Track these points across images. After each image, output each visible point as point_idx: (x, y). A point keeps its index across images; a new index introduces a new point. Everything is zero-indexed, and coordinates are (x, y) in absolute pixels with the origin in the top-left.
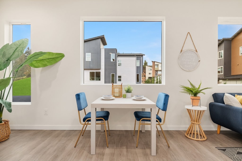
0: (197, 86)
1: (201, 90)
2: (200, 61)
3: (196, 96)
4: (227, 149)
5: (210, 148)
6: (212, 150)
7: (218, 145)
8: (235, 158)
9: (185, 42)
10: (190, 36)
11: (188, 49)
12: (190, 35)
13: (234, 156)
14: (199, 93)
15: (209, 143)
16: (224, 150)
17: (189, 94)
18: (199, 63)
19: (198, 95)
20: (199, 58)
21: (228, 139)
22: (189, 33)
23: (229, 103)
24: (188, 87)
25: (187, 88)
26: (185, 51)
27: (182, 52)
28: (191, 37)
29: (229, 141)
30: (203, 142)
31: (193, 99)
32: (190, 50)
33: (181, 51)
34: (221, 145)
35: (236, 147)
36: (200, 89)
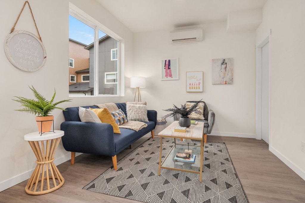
0: (48, 99)
1: (56, 104)
2: (45, 57)
3: (47, 116)
4: (95, 182)
5: (76, 194)
6: (80, 195)
7: (82, 182)
8: (109, 189)
9: (20, 15)
10: (30, 9)
11: (27, 32)
12: (30, 7)
13: (107, 189)
14: (52, 109)
15: (70, 187)
16: (93, 186)
17: (35, 112)
18: (44, 60)
19: (51, 113)
20: (45, 54)
21: (87, 167)
22: (28, 3)
23: (90, 119)
24: (32, 100)
25: (30, 103)
26: (19, 33)
27: (14, 33)
28: (31, 12)
29: (89, 169)
30: (62, 188)
31: (42, 121)
32: (30, 34)
33: (12, 30)
34: (85, 180)
35: (101, 175)
36: (54, 103)
